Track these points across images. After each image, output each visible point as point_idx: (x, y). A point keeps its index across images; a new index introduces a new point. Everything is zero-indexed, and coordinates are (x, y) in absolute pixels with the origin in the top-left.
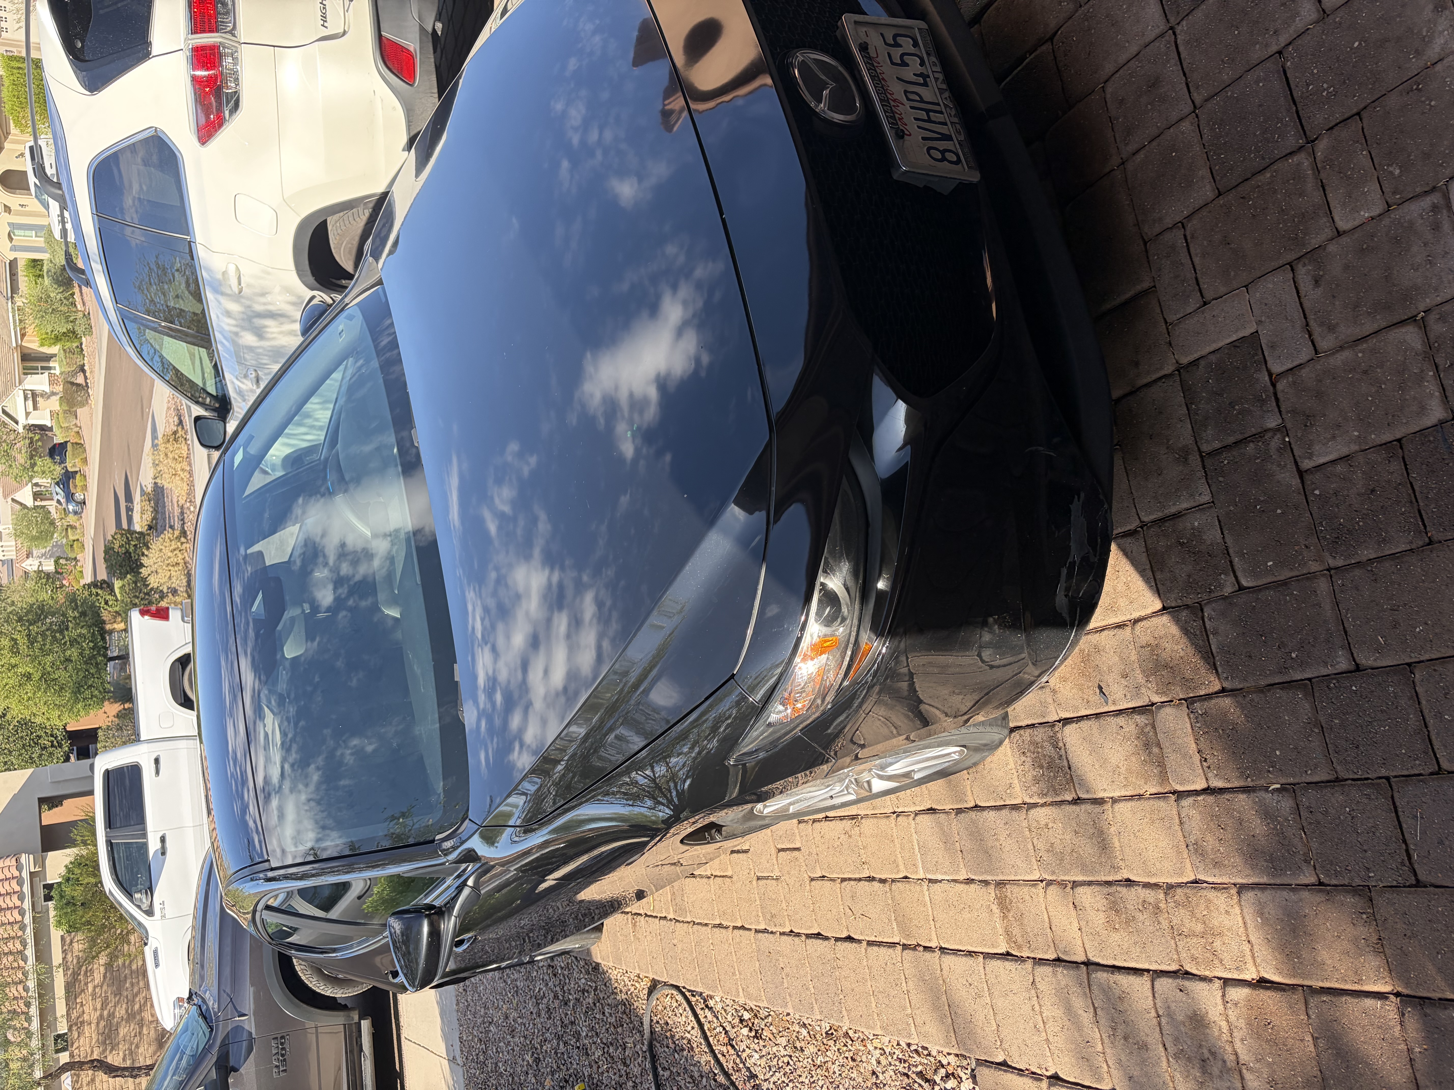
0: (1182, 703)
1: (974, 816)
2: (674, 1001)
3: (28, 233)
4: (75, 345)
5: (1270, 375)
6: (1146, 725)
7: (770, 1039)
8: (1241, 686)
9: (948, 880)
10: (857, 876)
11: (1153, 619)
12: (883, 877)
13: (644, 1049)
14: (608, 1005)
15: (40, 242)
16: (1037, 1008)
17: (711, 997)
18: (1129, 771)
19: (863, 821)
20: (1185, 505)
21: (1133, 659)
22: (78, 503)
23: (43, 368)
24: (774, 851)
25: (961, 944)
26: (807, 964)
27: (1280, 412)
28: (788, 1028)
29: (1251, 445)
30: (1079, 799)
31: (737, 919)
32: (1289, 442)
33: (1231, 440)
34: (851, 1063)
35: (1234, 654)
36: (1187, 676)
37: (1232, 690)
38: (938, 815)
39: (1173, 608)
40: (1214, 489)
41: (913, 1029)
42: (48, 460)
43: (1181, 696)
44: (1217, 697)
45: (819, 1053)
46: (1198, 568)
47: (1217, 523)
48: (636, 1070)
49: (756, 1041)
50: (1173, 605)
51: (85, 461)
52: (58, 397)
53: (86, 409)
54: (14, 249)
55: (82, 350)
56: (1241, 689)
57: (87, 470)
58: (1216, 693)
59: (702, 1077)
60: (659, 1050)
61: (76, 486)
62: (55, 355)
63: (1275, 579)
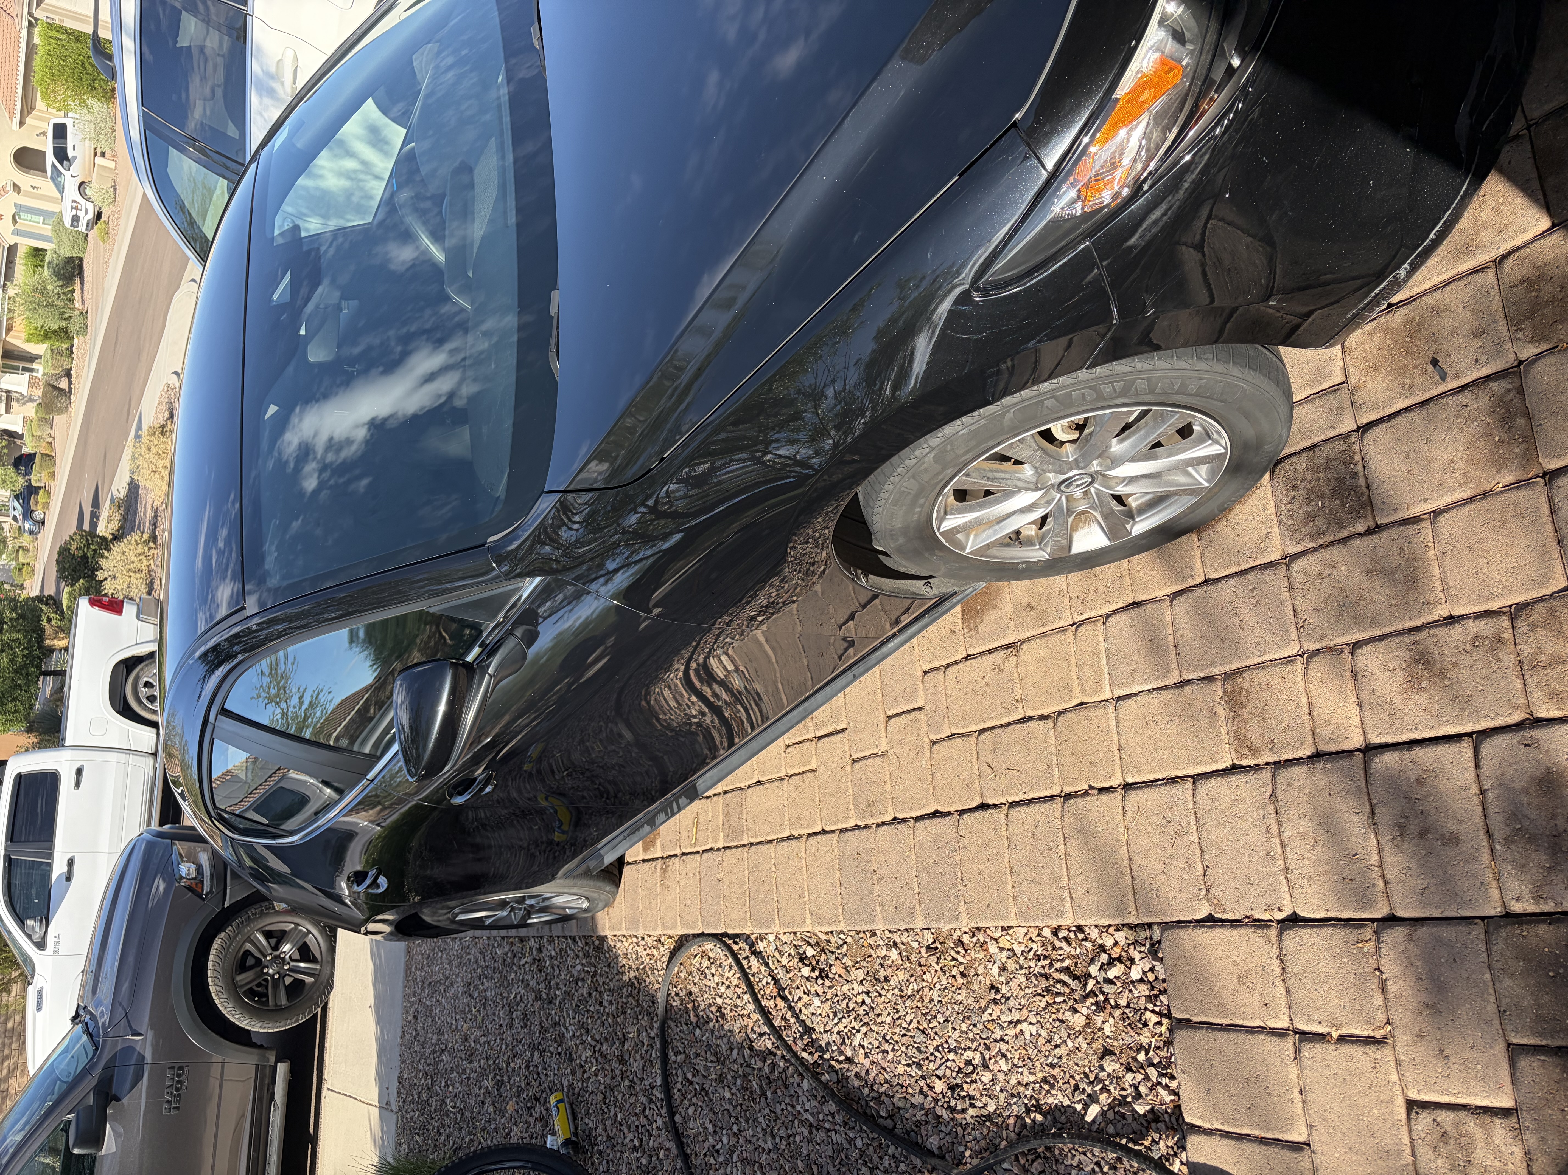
1: (1203, 593)
2: (705, 958)
3: (35, 218)
4: (65, 346)
6: (1509, 391)
7: (840, 976)
9: (1149, 690)
10: (1005, 721)
11: (1535, 244)
12: (1045, 712)
13: (652, 1035)
14: (610, 990)
15: (47, 230)
16: (1274, 828)
17: (762, 938)
18: (1471, 462)
19: (1023, 646)
21: (1494, 308)
22: (36, 522)
23: (24, 369)
24: (882, 719)
25: (1161, 769)
26: (913, 857)
28: (870, 956)
30: (1377, 526)
31: (816, 822)
34: (961, 980)
38: (1143, 608)
41: (1068, 905)
42: (11, 470)
45: (912, 979)
48: (635, 1065)
49: (820, 981)
51: (52, 475)
52: (35, 404)
53: (64, 417)
54: (17, 233)
55: (72, 352)
57: (53, 486)
59: (732, 1050)
60: (674, 1030)
61: (37, 503)
62: (40, 357)
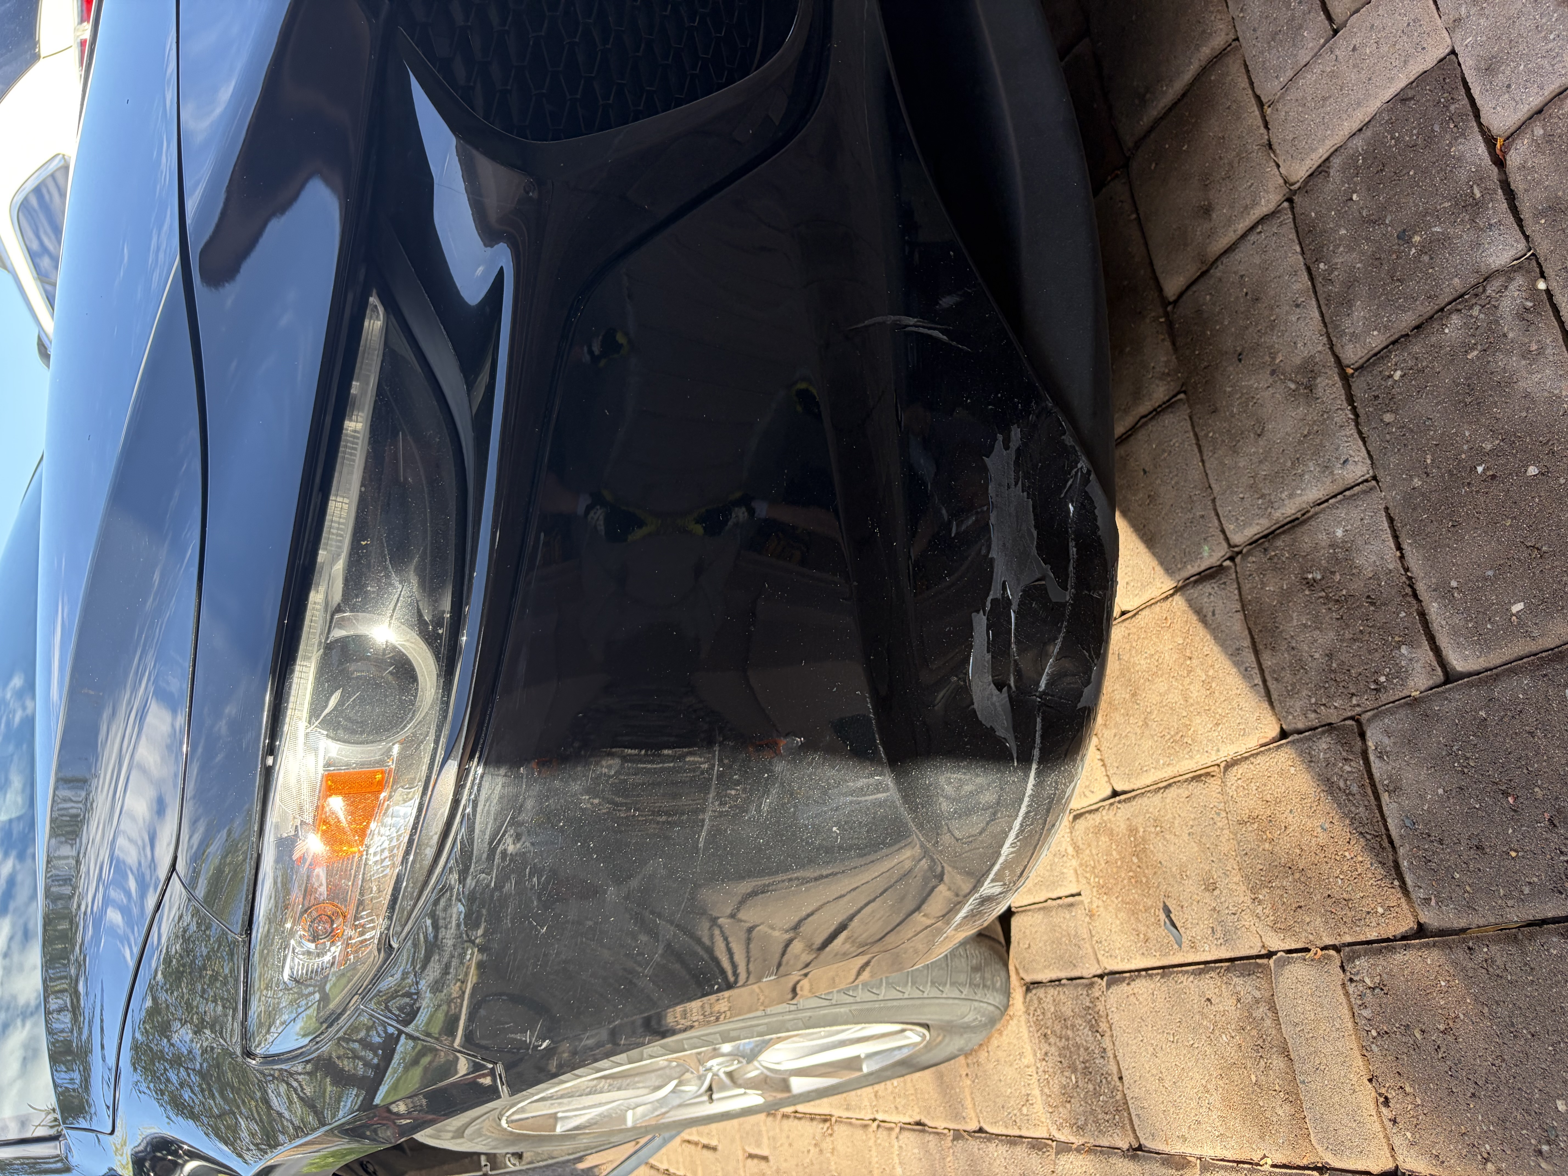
0: (1329, 957)
1: (977, 1149)
5: (1490, 140)
6: (1258, 1002)
8: (1462, 923)
11: (1260, 759)
18: (1228, 1103)
19: (836, 1127)
20: (1314, 493)
21: (1225, 849)
27: (1519, 222)
29: (1455, 319)
30: (1140, 1148)
32: (1548, 291)
33: (1407, 320)
35: (1441, 842)
36: (1335, 892)
37: (1442, 933)
38: (928, 1137)
39: (1300, 732)
40: (1374, 442)
43: (1328, 941)
44: (1406, 947)
46: (1348, 636)
47: (1386, 525)
50: (1300, 726)
56: (1463, 930)
58: (1404, 938)
63: (1534, 647)
